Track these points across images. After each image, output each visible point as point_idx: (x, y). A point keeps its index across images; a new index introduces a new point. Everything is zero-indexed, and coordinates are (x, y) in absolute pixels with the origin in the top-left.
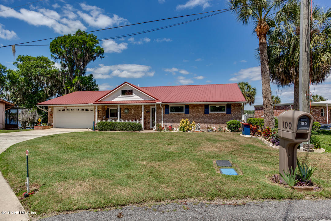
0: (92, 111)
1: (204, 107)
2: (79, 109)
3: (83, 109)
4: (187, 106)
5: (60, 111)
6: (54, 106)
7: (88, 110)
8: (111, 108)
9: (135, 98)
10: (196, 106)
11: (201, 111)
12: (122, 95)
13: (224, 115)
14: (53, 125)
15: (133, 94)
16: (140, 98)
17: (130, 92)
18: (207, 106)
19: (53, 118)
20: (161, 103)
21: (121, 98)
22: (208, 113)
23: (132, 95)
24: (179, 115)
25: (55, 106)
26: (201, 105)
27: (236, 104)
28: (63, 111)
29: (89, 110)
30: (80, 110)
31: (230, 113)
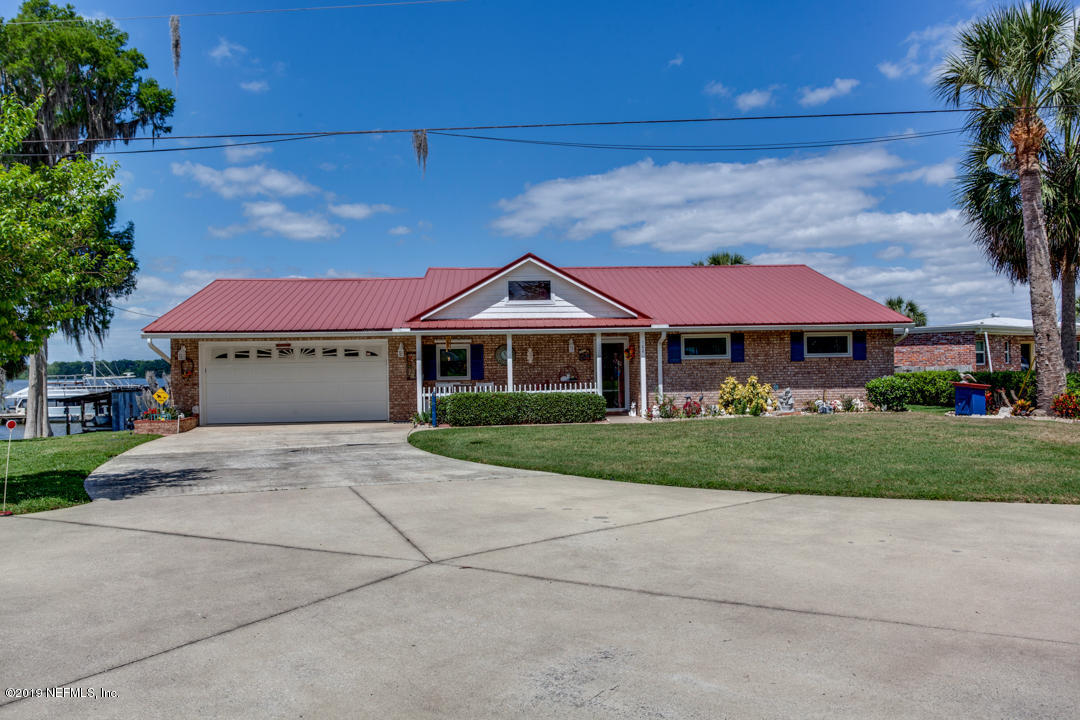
0: (373, 354)
1: (787, 339)
2: (313, 351)
3: (335, 351)
4: (738, 338)
5: (224, 356)
6: (199, 339)
7: (356, 354)
8: (441, 346)
9: (560, 310)
10: (764, 337)
11: (780, 351)
12: (510, 299)
13: (847, 363)
14: (197, 416)
15: (553, 295)
16: (578, 309)
17: (540, 291)
18: (796, 337)
19: (197, 384)
20: (666, 326)
21: (504, 311)
22: (803, 359)
23: (549, 298)
24: (712, 364)
25: (203, 340)
26: (780, 334)
27: (879, 330)
28: (237, 356)
29: (362, 354)
30: (319, 352)
31: (864, 358)
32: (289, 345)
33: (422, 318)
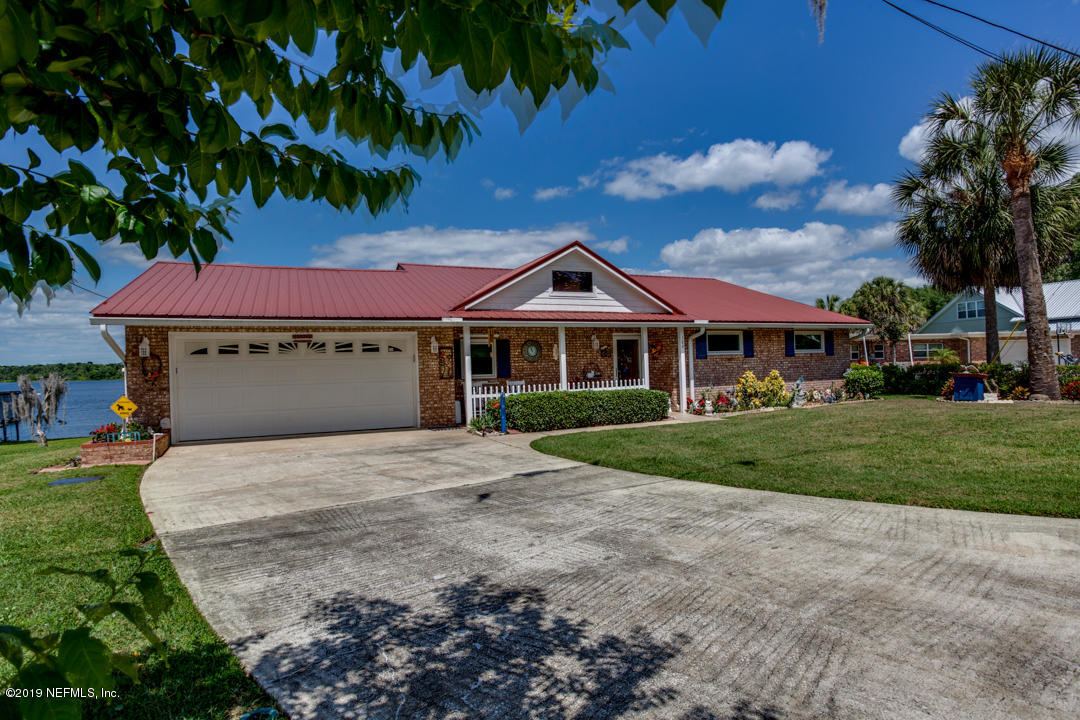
0: (396, 350)
1: (783, 338)
2: (323, 345)
3: (350, 345)
4: (749, 335)
5: (204, 351)
6: (168, 328)
7: (377, 350)
9: (599, 303)
10: (767, 333)
11: (777, 347)
12: (554, 290)
13: (820, 358)
14: (168, 431)
15: (595, 288)
16: (619, 304)
17: (584, 283)
18: (789, 333)
19: (167, 389)
20: (706, 322)
21: (549, 302)
22: (793, 355)
23: (589, 289)
24: (730, 360)
25: (175, 328)
26: (777, 331)
27: (841, 329)
28: (221, 352)
29: (384, 349)
30: (330, 348)
31: (832, 354)
32: (311, 336)
33: (466, 307)
